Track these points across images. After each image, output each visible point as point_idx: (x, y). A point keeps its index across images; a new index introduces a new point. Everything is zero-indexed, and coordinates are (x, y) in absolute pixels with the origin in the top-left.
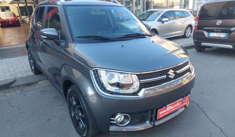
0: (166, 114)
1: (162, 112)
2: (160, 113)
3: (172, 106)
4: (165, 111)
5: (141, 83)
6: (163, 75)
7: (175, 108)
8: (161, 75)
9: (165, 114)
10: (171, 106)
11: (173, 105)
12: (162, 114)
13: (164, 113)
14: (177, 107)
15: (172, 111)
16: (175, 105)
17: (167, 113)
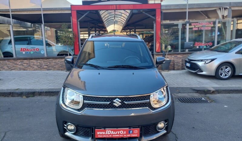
0: (106, 136)
1: (101, 133)
2: (98, 133)
3: (112, 132)
4: (104, 133)
5: (84, 103)
6: (108, 101)
7: (117, 134)
8: (105, 101)
9: (104, 136)
10: (112, 130)
11: (114, 131)
12: (100, 135)
13: (102, 135)
14: (120, 134)
15: (113, 136)
16: (118, 132)
17: (108, 136)
